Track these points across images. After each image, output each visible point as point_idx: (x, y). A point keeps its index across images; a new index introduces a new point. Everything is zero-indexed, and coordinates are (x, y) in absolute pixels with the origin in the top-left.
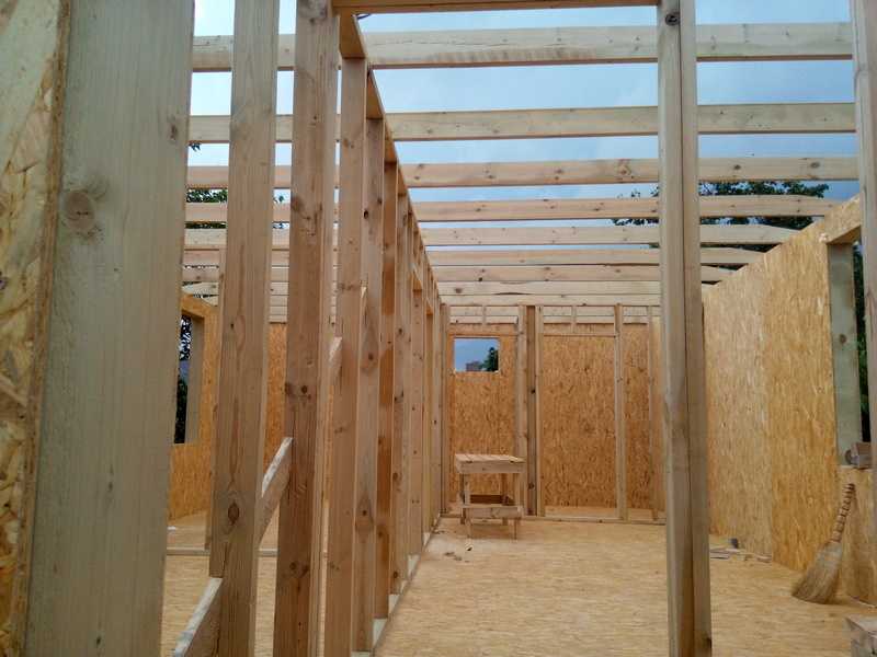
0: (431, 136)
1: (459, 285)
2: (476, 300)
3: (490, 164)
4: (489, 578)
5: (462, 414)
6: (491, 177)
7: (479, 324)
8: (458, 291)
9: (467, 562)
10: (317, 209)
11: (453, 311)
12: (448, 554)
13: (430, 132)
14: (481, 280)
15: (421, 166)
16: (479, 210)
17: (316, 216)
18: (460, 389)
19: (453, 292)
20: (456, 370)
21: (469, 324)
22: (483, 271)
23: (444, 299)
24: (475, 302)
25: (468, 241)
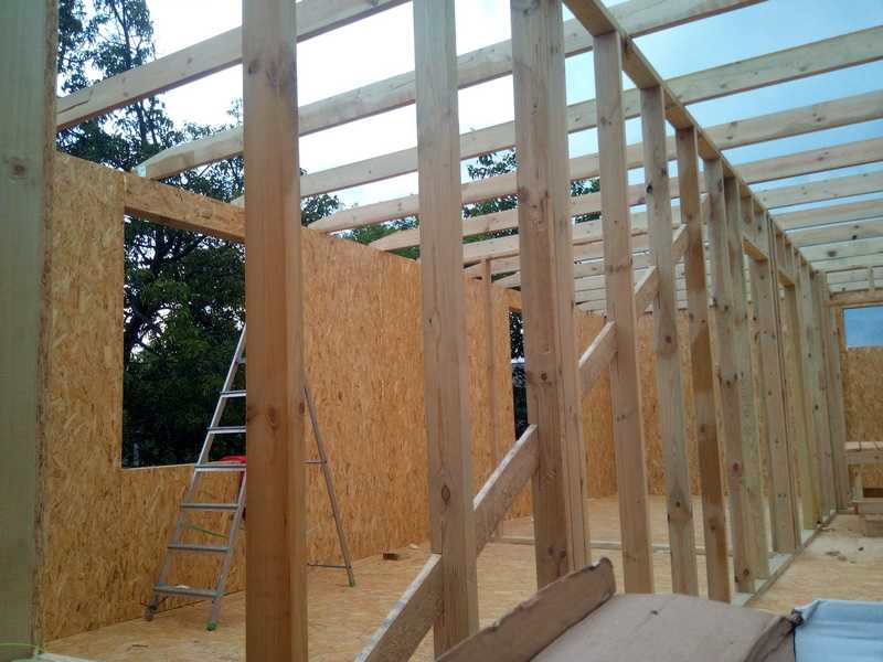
0: (725, 90)
1: (832, 247)
2: (857, 262)
3: (816, 105)
4: (875, 580)
5: (861, 396)
6: (819, 120)
7: (866, 290)
8: (832, 254)
9: (853, 562)
10: (543, 195)
11: (830, 278)
12: (830, 554)
13: (723, 86)
14: (855, 238)
15: (734, 124)
16: (821, 159)
17: (542, 202)
18: (856, 368)
19: (826, 256)
20: (848, 347)
21: (859, 291)
22: (857, 227)
23: (816, 266)
24: (857, 264)
25: (821, 196)
